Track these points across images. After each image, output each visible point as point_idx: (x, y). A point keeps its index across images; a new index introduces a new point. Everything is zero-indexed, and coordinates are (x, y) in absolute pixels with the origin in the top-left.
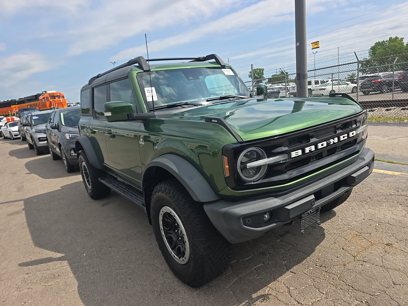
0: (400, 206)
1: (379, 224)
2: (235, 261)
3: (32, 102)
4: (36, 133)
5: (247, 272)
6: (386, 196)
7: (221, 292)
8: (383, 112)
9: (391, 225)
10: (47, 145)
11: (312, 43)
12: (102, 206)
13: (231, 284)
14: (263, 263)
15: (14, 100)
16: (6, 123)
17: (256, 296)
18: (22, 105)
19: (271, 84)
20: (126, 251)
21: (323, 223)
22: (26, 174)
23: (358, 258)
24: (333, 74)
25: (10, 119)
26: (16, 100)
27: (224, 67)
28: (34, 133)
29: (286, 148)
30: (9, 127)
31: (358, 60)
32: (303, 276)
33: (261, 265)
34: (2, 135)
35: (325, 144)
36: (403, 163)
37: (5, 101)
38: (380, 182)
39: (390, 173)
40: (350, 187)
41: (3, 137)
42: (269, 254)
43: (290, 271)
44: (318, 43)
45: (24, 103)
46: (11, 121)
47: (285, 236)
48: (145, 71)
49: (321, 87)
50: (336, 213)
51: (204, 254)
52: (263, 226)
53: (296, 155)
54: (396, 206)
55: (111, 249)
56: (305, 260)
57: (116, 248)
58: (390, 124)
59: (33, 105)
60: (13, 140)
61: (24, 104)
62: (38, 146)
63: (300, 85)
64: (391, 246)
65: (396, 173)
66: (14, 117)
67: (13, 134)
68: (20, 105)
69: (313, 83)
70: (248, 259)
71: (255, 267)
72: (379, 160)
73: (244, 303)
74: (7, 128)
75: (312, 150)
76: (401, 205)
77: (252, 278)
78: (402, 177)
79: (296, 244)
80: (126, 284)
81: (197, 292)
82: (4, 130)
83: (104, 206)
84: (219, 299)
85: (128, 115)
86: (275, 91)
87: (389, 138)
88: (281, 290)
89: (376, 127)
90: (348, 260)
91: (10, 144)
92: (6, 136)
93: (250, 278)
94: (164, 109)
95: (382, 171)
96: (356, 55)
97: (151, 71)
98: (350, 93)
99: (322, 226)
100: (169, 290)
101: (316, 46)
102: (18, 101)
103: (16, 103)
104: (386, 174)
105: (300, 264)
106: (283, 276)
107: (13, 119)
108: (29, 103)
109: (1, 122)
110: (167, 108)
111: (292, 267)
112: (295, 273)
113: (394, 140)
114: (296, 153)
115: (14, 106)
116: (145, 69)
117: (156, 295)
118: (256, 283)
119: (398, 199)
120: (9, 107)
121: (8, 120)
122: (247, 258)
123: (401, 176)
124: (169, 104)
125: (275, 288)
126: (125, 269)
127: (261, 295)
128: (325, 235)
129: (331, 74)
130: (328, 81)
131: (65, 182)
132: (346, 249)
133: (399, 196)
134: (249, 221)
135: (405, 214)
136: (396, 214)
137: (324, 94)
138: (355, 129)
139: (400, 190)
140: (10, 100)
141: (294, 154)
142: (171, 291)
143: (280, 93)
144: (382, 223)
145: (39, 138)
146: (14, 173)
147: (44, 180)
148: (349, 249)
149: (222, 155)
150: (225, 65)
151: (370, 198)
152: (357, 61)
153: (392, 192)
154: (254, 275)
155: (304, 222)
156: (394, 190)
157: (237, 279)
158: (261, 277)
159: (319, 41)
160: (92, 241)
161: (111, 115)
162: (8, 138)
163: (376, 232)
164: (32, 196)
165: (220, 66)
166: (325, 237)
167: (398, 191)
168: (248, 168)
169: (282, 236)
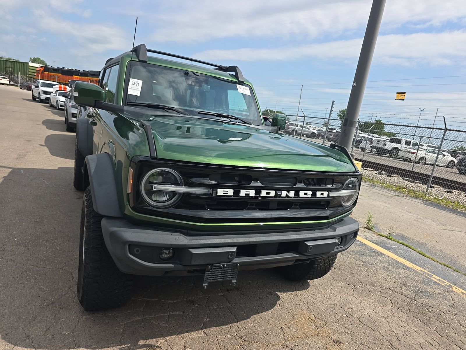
0: (390, 306)
1: (347, 316)
2: (157, 299)
3: (95, 77)
4: (71, 107)
5: (157, 315)
6: (383, 289)
7: (111, 326)
8: (461, 198)
9: (360, 321)
10: (76, 122)
11: (397, 93)
12: (78, 199)
13: (130, 321)
14: (183, 312)
15: (79, 70)
16: (57, 91)
17: (143, 343)
18: (84, 77)
19: (361, 131)
20: (58, 250)
21: (284, 293)
22: (40, 145)
23: (289, 343)
24: (422, 137)
25: (63, 88)
26: (80, 71)
27: (241, 83)
28: (70, 107)
29: (214, 182)
30: (59, 96)
31: (446, 127)
32: (213, 341)
33: (179, 313)
34: (50, 102)
35: (272, 193)
36: (435, 260)
37: (69, 69)
38: (389, 270)
39: (410, 265)
40: (301, 255)
41: (50, 104)
42: (198, 304)
43: (203, 330)
44: (404, 94)
45: (87, 76)
46: (63, 89)
47: (230, 292)
48: (140, 61)
49: (410, 150)
50: (310, 287)
51: (91, 274)
52: (156, 262)
53: (223, 193)
54: (386, 303)
55: (46, 243)
56: (229, 325)
57: (51, 244)
58: (459, 212)
59: (94, 81)
60: (58, 110)
61: (86, 78)
62: (70, 121)
63: (344, 132)
64: (338, 344)
65: (417, 268)
66: (67, 87)
67: (60, 103)
68: (82, 77)
69: (404, 142)
70: (172, 302)
71: (171, 313)
72: (411, 247)
73: (123, 346)
74: (56, 96)
75: (250, 195)
76: (392, 304)
77: (156, 323)
78: (420, 274)
79: (236, 305)
80: (27, 282)
81: (88, 317)
82: (52, 97)
83: (80, 199)
84: (103, 332)
85: (95, 101)
86: (358, 139)
87: (445, 227)
88: (176, 346)
89: (439, 211)
90: (276, 342)
91: (52, 113)
92: (53, 104)
93: (154, 323)
94: (142, 107)
95: (401, 260)
96: (445, 120)
97: (148, 63)
98: (445, 167)
99: (280, 296)
100: (63, 304)
101: (400, 98)
102: (81, 73)
103: (79, 75)
104: (404, 265)
105: (221, 328)
106: (192, 333)
107: (66, 88)
108: (92, 78)
109: (53, 88)
110: (147, 107)
111: (210, 327)
112: (207, 335)
113: (449, 231)
114: (224, 191)
115: (77, 77)
116: (140, 59)
117: (45, 304)
118: (155, 330)
119: (394, 296)
120: (71, 77)
121: (60, 88)
122: (172, 300)
123: (419, 272)
124: (149, 103)
125: (171, 343)
126: (41, 267)
127: (149, 344)
128: (275, 305)
129: (420, 137)
130: (424, 145)
131: (67, 164)
132: (283, 329)
133: (398, 294)
134: (137, 251)
135: (388, 316)
136: (377, 312)
137: (412, 158)
138: (329, 190)
139: (404, 288)
140: (74, 69)
141: (220, 192)
142: (64, 306)
143: (362, 143)
144: (352, 316)
145: (73, 114)
146: (29, 141)
147: (50, 156)
148: (287, 330)
149: (130, 166)
150: (244, 82)
151: (362, 284)
152: (444, 127)
153: (393, 286)
154: (161, 321)
155: (210, 275)
156: (398, 284)
157: (140, 318)
158: (167, 326)
159: (405, 93)
160: (35, 229)
161: (77, 96)
162: (55, 106)
163: (336, 323)
164: (25, 167)
165: (237, 81)
166: (272, 308)
167: (401, 288)
168: (153, 189)
169: (228, 290)
